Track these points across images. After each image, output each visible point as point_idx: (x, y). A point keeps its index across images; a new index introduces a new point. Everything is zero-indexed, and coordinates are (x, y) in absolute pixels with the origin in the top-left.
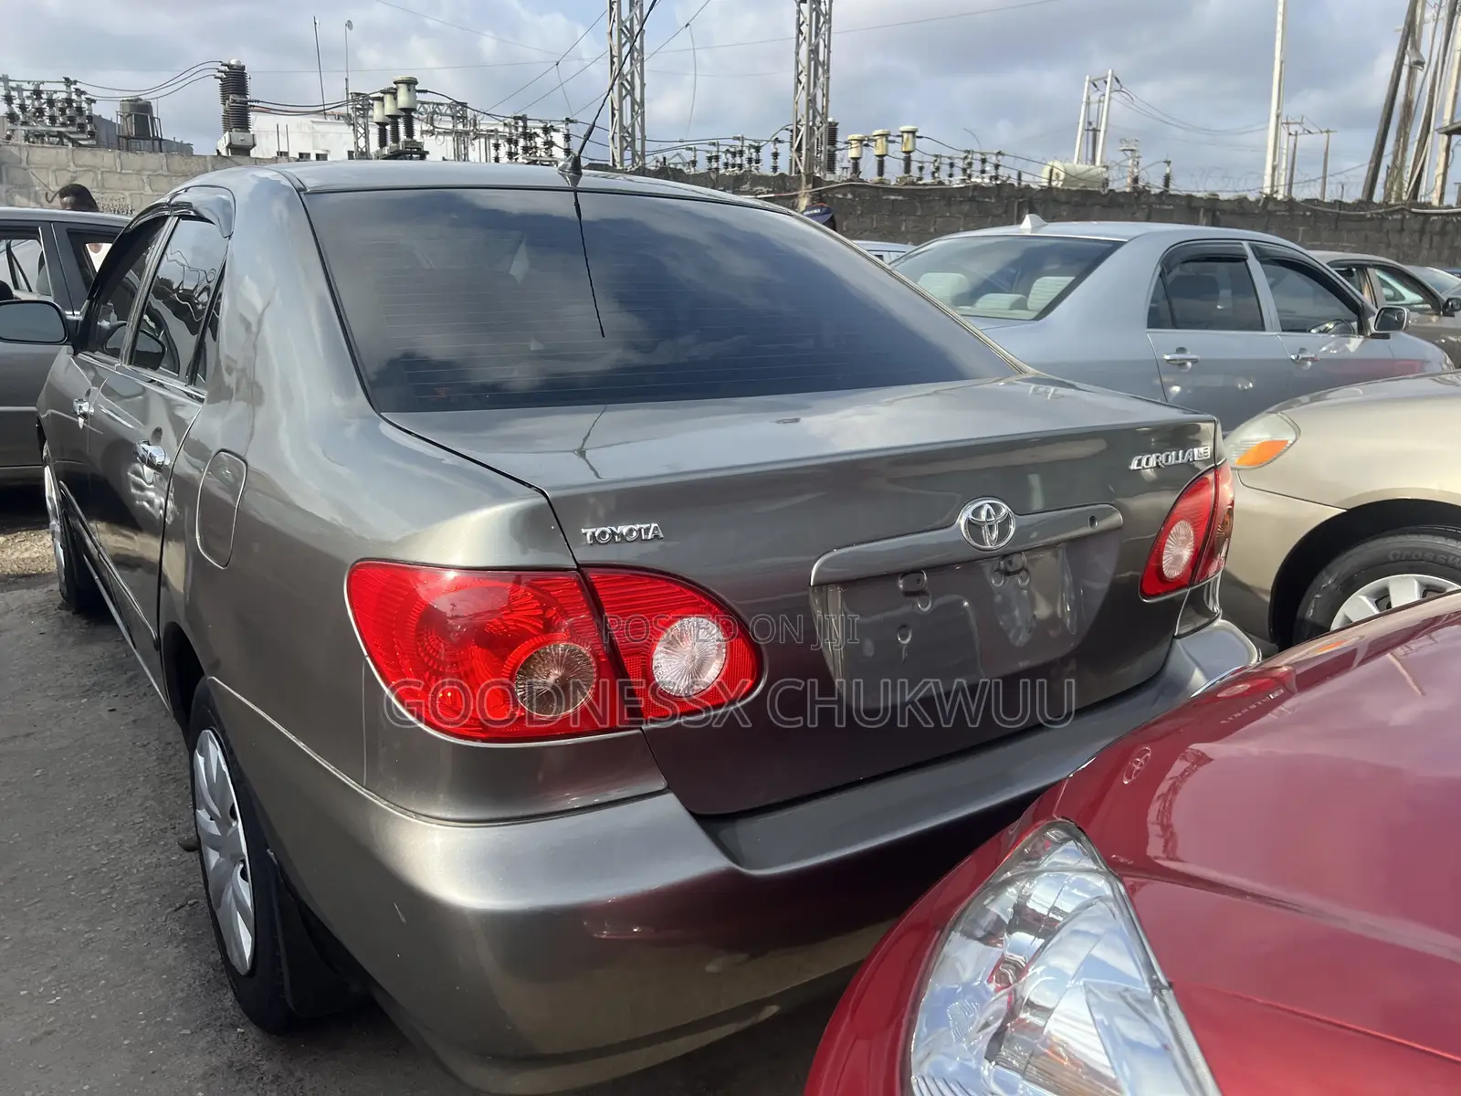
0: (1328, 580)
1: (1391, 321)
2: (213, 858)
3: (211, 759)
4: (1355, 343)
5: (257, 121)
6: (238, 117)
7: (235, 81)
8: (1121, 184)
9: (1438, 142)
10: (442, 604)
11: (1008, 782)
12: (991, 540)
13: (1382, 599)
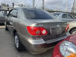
0: (72, 31)
1: (74, 18)
2: (16, 42)
3: (16, 37)
4: (72, 19)
5: (14, 6)
6: (13, 5)
7: (13, 3)
8: (59, 11)
9: (75, 10)
10: (32, 29)
11: (57, 40)
12: (59, 27)
13: (75, 32)
